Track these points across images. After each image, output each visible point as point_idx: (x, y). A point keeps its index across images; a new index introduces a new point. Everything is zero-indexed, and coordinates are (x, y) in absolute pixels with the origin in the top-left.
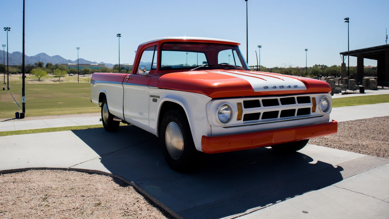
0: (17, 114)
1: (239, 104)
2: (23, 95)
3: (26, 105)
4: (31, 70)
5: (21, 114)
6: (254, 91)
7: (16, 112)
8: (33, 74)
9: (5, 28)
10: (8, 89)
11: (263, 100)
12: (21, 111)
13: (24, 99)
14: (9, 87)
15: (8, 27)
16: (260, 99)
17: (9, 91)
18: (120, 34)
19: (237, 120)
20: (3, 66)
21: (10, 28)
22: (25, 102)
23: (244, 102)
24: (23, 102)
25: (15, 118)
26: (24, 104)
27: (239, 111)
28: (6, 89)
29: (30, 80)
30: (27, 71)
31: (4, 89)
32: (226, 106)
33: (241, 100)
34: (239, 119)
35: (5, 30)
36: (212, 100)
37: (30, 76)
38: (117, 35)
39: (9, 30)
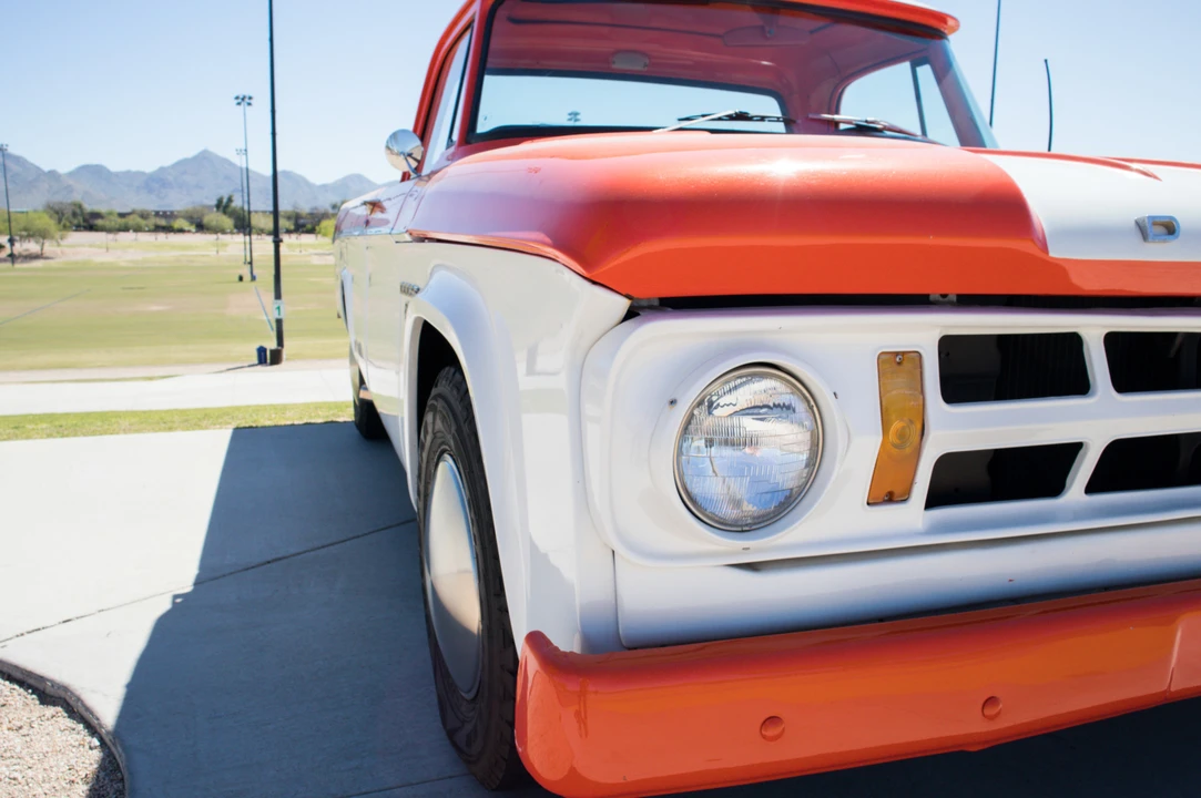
0: (262, 351)
1: (897, 364)
2: (278, 296)
3: (285, 327)
4: (319, 222)
5: (272, 351)
6: (1045, 249)
7: (257, 346)
8: (325, 235)
9: (237, 98)
10: (253, 278)
11: (1113, 341)
12: (271, 345)
13: (279, 308)
14: (255, 272)
15: (247, 94)
16: (1093, 329)
17: (253, 284)
18: (576, 114)
19: (872, 503)
20: (246, 214)
21: (250, 98)
22: (281, 317)
23: (950, 347)
24: (277, 316)
25: (256, 362)
26: (279, 322)
27: (896, 425)
28: (247, 277)
29: (316, 254)
30: (309, 226)
31: (241, 279)
32: (763, 376)
33: (922, 332)
34: (887, 493)
35: (239, 104)
36: (631, 314)
37: (317, 242)
38: (570, 114)
39: (249, 104)
